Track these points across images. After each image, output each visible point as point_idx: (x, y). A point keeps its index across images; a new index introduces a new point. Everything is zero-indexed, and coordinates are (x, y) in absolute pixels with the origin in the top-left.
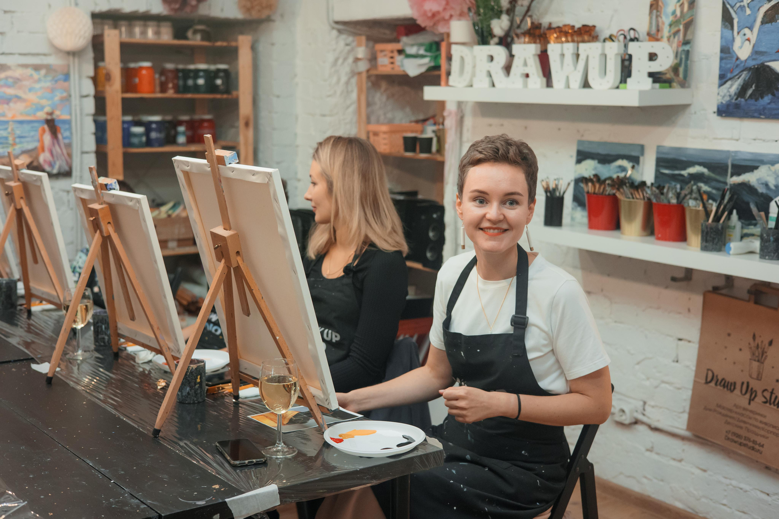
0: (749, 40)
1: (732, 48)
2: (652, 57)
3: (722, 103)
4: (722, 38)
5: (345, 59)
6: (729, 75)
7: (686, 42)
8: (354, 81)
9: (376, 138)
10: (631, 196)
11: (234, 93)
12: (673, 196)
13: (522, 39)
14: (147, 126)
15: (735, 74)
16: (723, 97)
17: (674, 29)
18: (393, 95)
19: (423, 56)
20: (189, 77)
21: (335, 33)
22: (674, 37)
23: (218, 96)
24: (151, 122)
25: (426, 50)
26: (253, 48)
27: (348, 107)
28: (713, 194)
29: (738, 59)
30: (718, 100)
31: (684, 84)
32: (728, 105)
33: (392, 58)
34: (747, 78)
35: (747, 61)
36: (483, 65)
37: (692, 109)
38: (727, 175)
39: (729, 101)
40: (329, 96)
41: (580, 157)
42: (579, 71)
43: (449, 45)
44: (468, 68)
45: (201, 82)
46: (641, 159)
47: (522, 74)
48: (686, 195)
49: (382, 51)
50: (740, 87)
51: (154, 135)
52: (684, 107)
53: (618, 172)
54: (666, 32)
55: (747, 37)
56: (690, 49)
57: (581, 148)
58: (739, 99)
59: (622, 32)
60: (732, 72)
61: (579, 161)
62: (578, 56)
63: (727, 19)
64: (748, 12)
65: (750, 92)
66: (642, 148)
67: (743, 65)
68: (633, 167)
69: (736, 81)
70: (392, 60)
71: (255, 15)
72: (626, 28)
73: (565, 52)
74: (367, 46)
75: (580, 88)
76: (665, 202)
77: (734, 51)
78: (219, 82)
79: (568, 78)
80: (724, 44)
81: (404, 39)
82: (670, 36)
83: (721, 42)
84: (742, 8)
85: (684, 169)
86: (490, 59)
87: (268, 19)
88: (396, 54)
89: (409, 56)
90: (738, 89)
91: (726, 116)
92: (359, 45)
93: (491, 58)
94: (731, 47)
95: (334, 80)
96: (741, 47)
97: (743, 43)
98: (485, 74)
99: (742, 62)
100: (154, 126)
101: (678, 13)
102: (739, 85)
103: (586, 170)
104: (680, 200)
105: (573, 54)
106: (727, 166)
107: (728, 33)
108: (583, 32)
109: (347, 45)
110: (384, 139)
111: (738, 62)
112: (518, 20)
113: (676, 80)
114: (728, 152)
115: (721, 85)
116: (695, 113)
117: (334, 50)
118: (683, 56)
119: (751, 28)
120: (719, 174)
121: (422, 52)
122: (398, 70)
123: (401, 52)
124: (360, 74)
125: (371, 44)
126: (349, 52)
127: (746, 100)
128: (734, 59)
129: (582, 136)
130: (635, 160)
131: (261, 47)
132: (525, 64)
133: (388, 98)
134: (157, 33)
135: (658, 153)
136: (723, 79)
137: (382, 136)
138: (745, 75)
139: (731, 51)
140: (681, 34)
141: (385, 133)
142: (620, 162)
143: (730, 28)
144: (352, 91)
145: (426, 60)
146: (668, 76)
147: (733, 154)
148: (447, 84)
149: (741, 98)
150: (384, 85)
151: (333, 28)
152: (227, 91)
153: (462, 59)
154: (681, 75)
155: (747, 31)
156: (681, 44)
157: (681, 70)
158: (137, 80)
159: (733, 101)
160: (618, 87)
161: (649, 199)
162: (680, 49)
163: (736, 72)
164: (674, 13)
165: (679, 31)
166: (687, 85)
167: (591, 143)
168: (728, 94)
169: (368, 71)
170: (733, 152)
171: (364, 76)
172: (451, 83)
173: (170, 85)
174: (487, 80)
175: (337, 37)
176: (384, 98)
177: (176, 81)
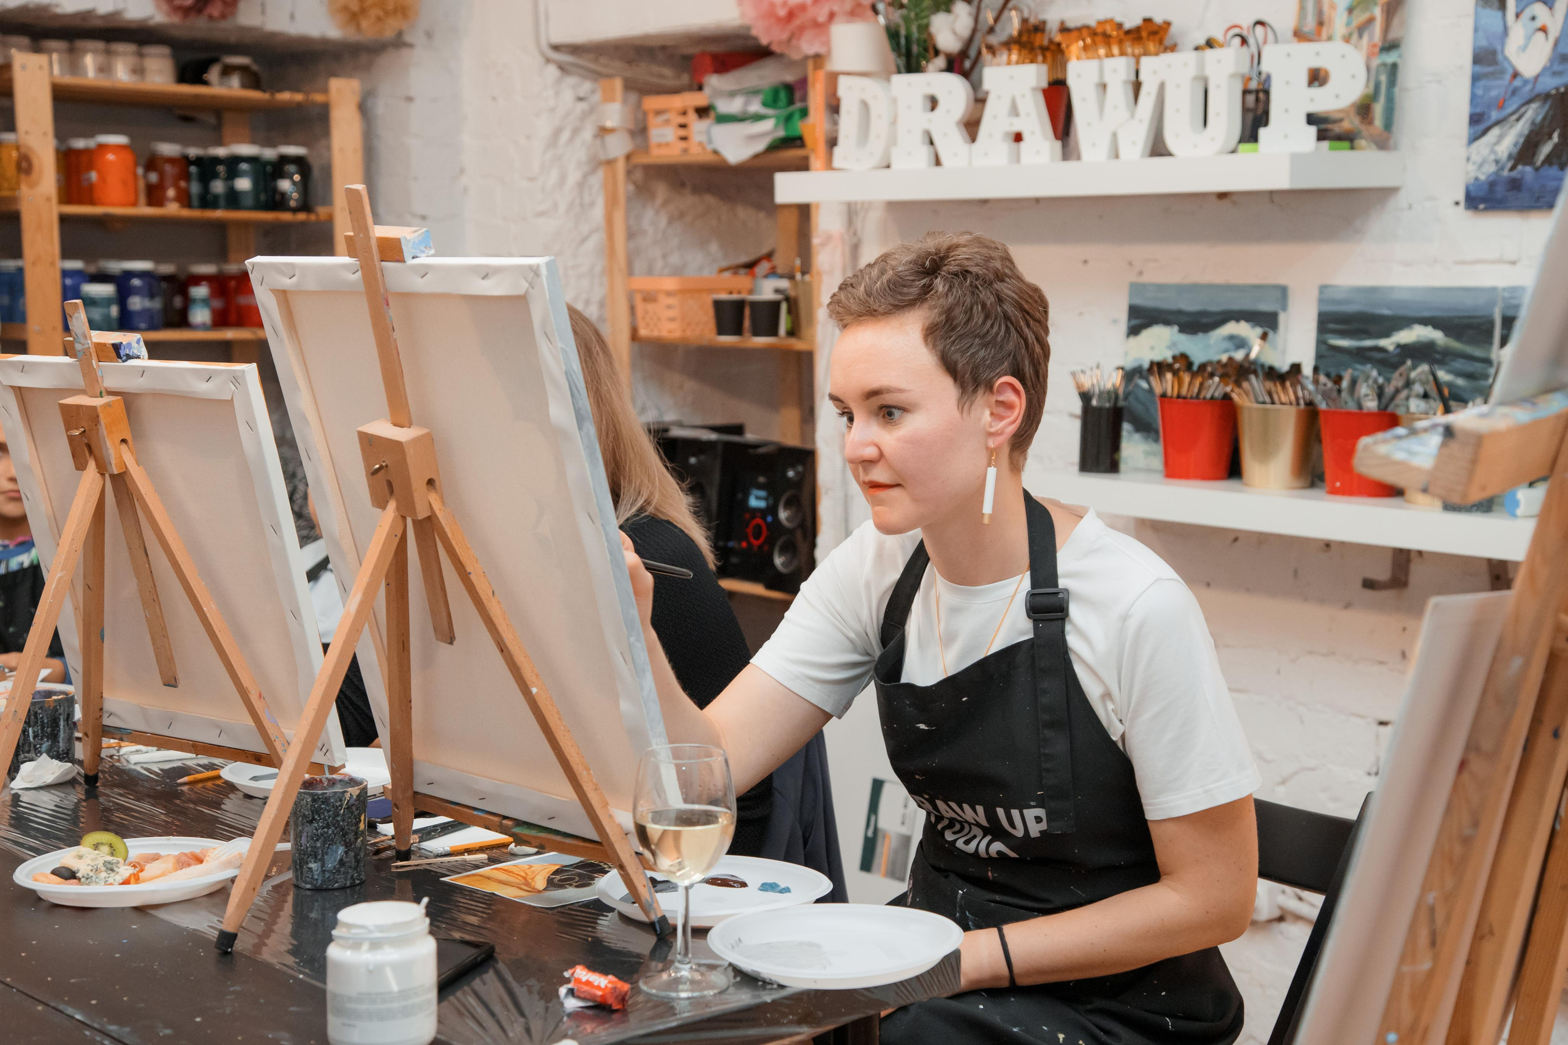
0: (1543, 29)
1: (1503, 52)
2: (1317, 78)
3: (1477, 179)
4: (1476, 30)
5: (576, 132)
6: (1495, 115)
7: (1390, 46)
8: (597, 179)
9: (650, 307)
10: (1268, 399)
11: (322, 211)
12: (1369, 392)
13: (1004, 57)
14: (122, 281)
15: (1510, 110)
16: (1481, 165)
17: (1360, 17)
18: (682, 215)
19: (758, 118)
20: (215, 176)
21: (552, 71)
22: (1360, 36)
23: (286, 216)
24: (129, 274)
25: (765, 104)
26: (364, 109)
27: (584, 240)
28: (1458, 387)
29: (1516, 75)
30: (1467, 173)
31: (1383, 143)
32: (1492, 184)
33: (683, 126)
34: (1539, 119)
35: (1540, 80)
36: (916, 119)
37: (1402, 199)
38: (1490, 343)
39: (1496, 173)
40: (541, 214)
41: (1135, 322)
42: (1141, 121)
43: (833, 79)
44: (879, 126)
45: (244, 184)
46: (1282, 318)
47: (1007, 134)
48: (1397, 391)
49: (659, 113)
50: (1522, 140)
51: (136, 303)
52: (1384, 194)
53: (1226, 351)
54: (1339, 22)
55: (1538, 23)
56: (1399, 61)
57: (1139, 301)
58: (1520, 167)
59: (1236, 31)
60: (1501, 107)
61: (1134, 331)
62: (1137, 86)
65: (1546, 149)
66: (1283, 292)
67: (1529, 87)
68: (1264, 337)
69: (1511, 127)
70: (682, 132)
71: (368, 30)
72: (1246, 21)
73: (1108, 78)
74: (625, 101)
75: (1142, 156)
76: (1352, 407)
77: (1506, 59)
78: (285, 185)
79: (1114, 136)
80: (1483, 43)
81: (714, 81)
82: (1350, 35)
83: (1475, 39)
85: (1387, 334)
86: (929, 105)
87: (399, 43)
88: (692, 117)
89: (724, 119)
90: (1515, 145)
91: (1486, 209)
92: (609, 98)
93: (933, 103)
94: (1499, 49)
95: (553, 177)
96: (1524, 48)
97: (1528, 39)
98: (918, 138)
99: (1526, 82)
100: (136, 282)
102: (1520, 135)
103: (1152, 348)
104: (1385, 401)
105: (1126, 82)
106: (1491, 323)
107: (1491, 16)
108: (1144, 34)
109: (581, 99)
110: (669, 307)
112: (989, 17)
113: (1365, 133)
114: (1494, 289)
115: (1474, 139)
116: (1410, 207)
117: (552, 110)
118: (1383, 78)
119: (1549, 2)
120: (1472, 341)
121: (755, 107)
122: (696, 154)
123: (703, 112)
124: (610, 163)
125: (633, 97)
126: (585, 115)
127: (1537, 169)
128: (1508, 77)
129: (1141, 273)
130: (1267, 322)
131: (380, 107)
132: (1014, 111)
133: (670, 222)
134: (139, 71)
135: (1321, 301)
137: (664, 300)
138: (1533, 113)
139: (1500, 57)
140: (1378, 28)
141: (669, 294)
144: (592, 204)
145: (767, 125)
146: (1346, 125)
147: (1506, 294)
148: (829, 165)
149: (1525, 164)
150: (662, 191)
151: (548, 61)
152: (306, 206)
153: (865, 105)
154: (1378, 121)
155: (1539, 9)
156: (1377, 50)
157: (1378, 109)
158: (94, 176)
159: (1506, 173)
160: (1233, 152)
161: (1310, 404)
162: (1376, 62)
165: (1371, 20)
166: (1392, 142)
167: (1160, 287)
168: (1492, 157)
169: (628, 157)
170: (1504, 289)
171: (621, 167)
172: (837, 162)
173: (171, 193)
174: (924, 153)
175: (559, 81)
176: (663, 220)
177: (183, 184)
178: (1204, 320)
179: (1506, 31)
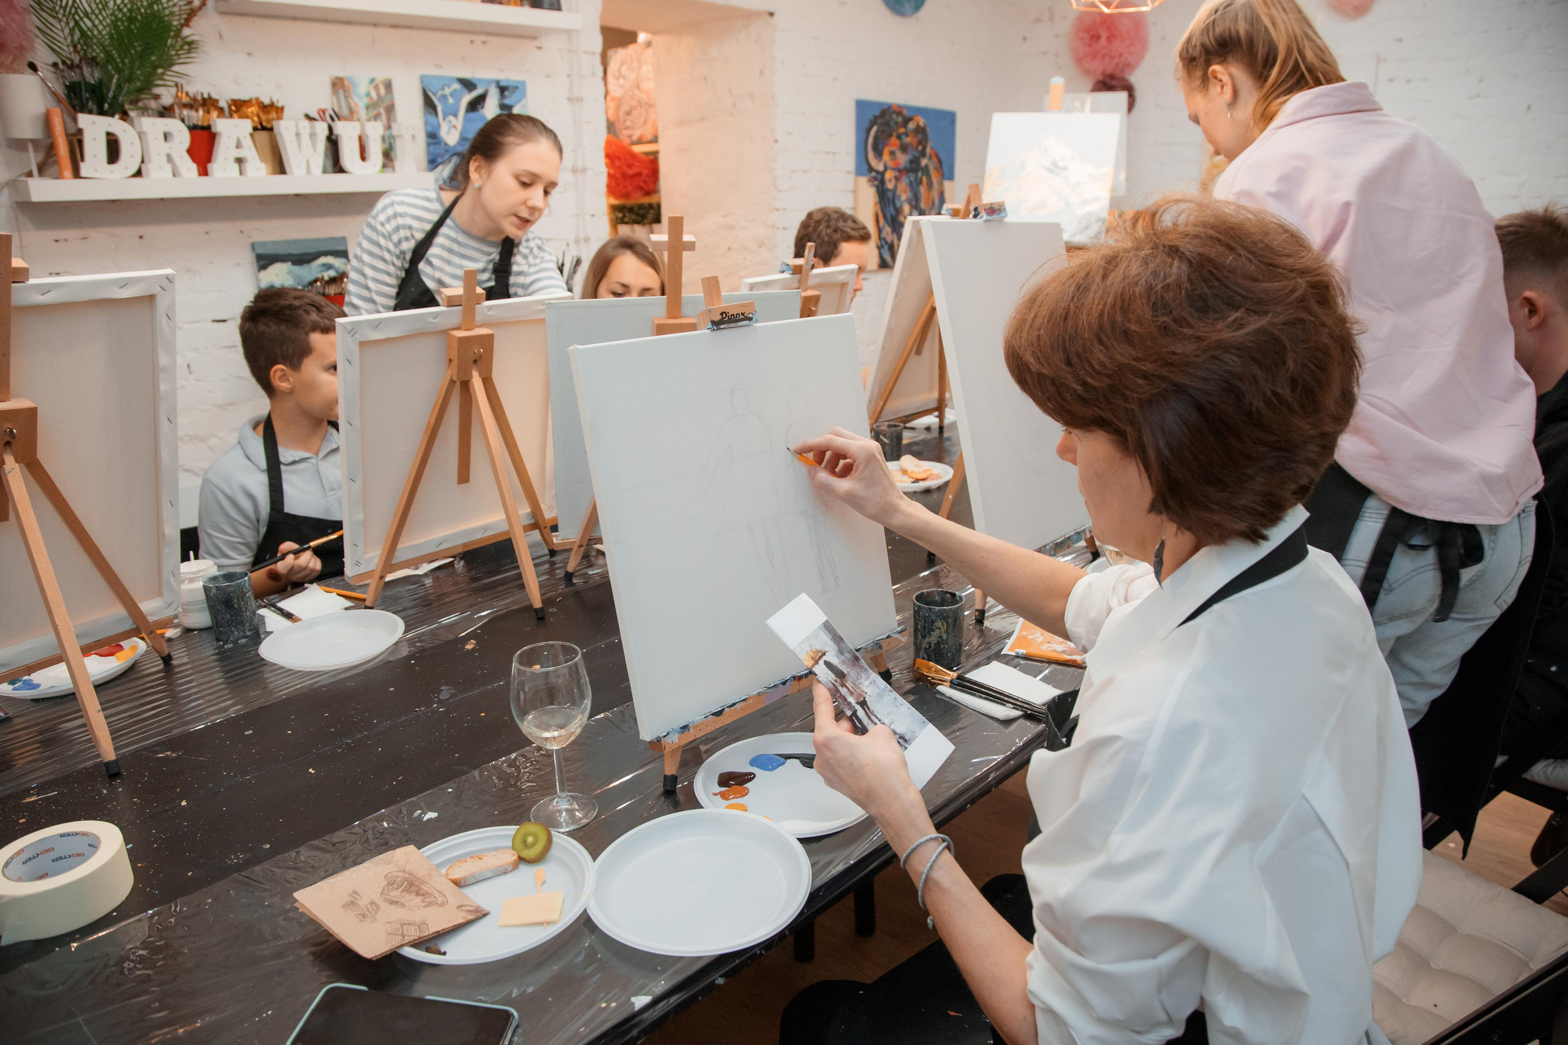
0: (455, 127)
1: (438, 134)
4: (424, 123)
29: (446, 144)
35: (456, 147)
41: (261, 263)
54: (362, 113)
55: (452, 124)
60: (440, 157)
63: (429, 104)
64: (451, 100)
66: (343, 239)
67: (452, 150)
77: (441, 137)
80: (430, 129)
83: (425, 128)
84: (444, 97)
94: (437, 132)
96: (448, 133)
97: (449, 129)
99: (450, 148)
101: (374, 95)
107: (432, 119)
111: (446, 148)
115: (431, 170)
119: (456, 116)
128: (443, 145)
129: (253, 237)
130: (341, 255)
132: (237, 146)
136: (433, 163)
138: (455, 160)
139: (438, 136)
142: (323, 260)
143: (434, 114)
155: (451, 118)
163: (446, 157)
164: (368, 95)
167: (274, 243)
168: (443, 175)
178: (307, 257)
179: (439, 126)
